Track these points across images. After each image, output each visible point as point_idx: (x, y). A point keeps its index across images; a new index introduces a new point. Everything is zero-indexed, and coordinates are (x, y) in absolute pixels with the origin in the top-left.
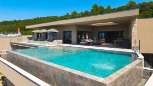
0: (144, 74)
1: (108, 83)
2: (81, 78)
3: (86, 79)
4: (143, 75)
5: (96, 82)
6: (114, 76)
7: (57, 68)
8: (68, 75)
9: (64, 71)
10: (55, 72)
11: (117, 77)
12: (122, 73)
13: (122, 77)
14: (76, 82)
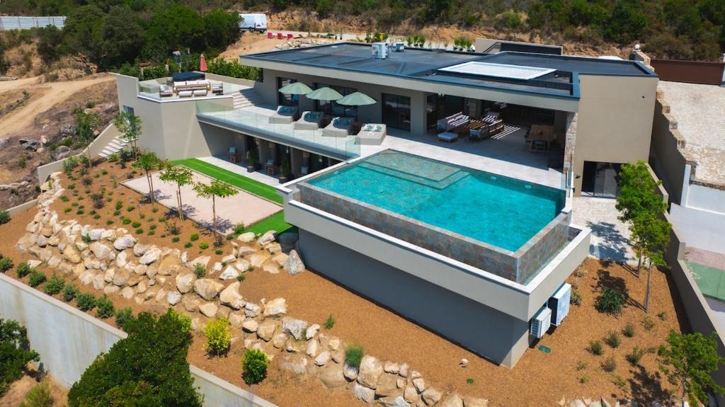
0: (569, 234)
1: (518, 257)
2: (490, 251)
3: (496, 253)
4: (568, 236)
5: (507, 256)
6: (524, 249)
7: (452, 238)
8: (472, 247)
9: (463, 241)
10: (449, 241)
11: (528, 249)
12: (533, 244)
13: (533, 248)
14: (483, 254)
